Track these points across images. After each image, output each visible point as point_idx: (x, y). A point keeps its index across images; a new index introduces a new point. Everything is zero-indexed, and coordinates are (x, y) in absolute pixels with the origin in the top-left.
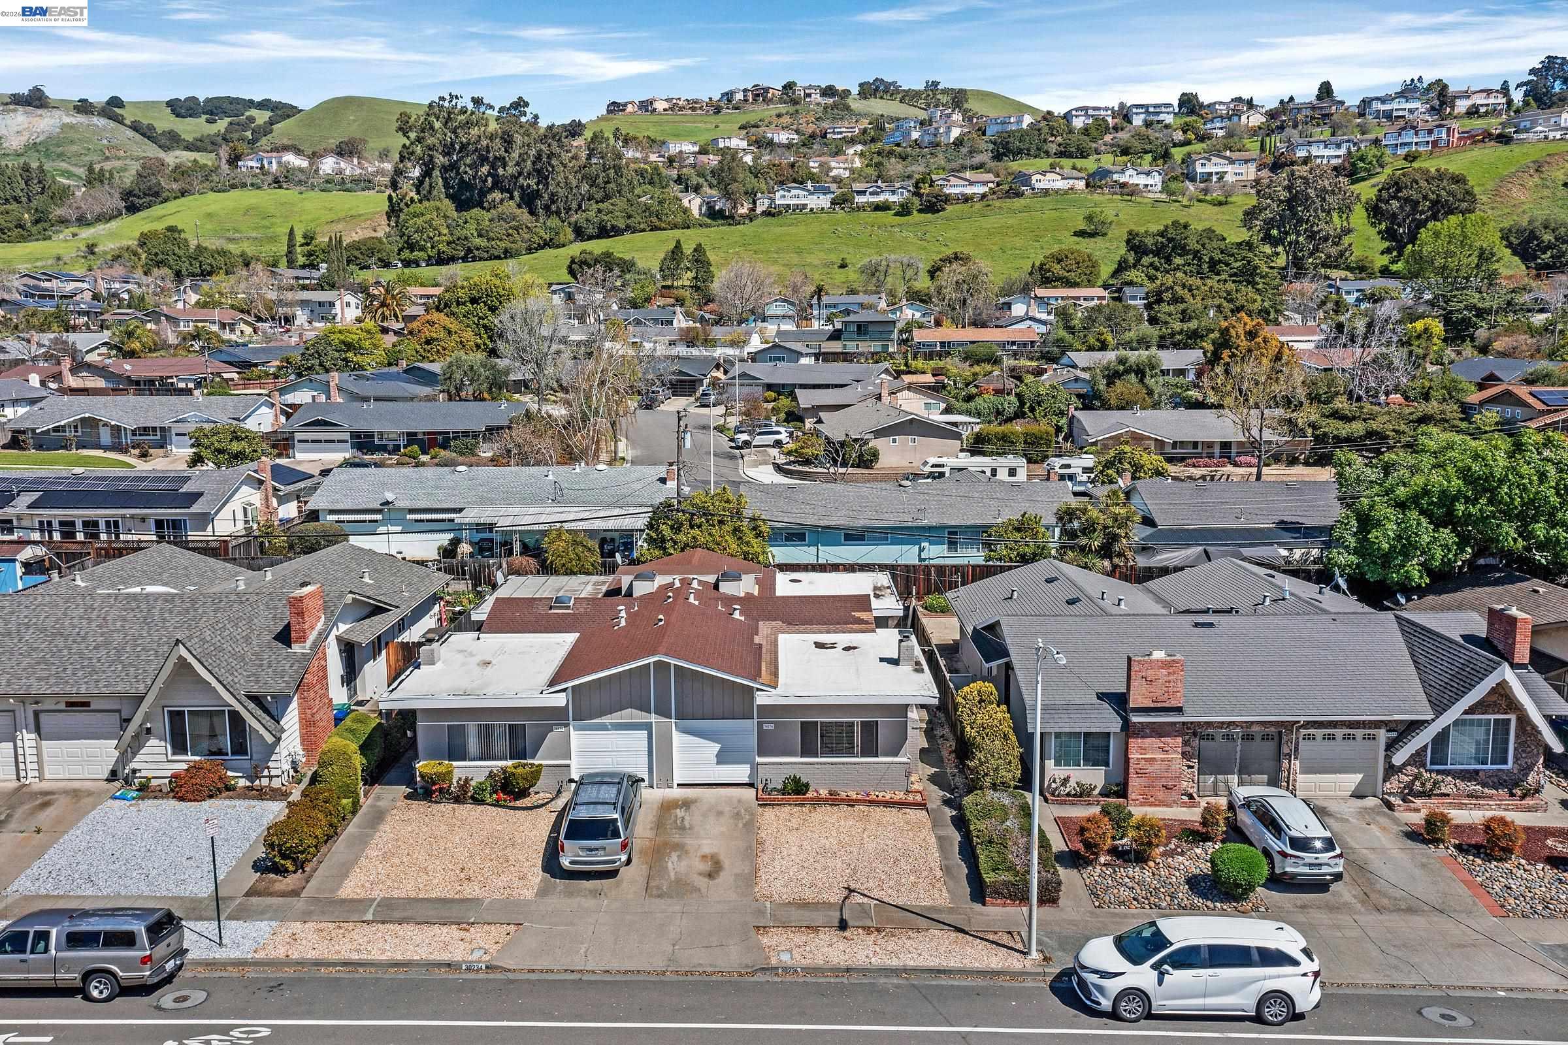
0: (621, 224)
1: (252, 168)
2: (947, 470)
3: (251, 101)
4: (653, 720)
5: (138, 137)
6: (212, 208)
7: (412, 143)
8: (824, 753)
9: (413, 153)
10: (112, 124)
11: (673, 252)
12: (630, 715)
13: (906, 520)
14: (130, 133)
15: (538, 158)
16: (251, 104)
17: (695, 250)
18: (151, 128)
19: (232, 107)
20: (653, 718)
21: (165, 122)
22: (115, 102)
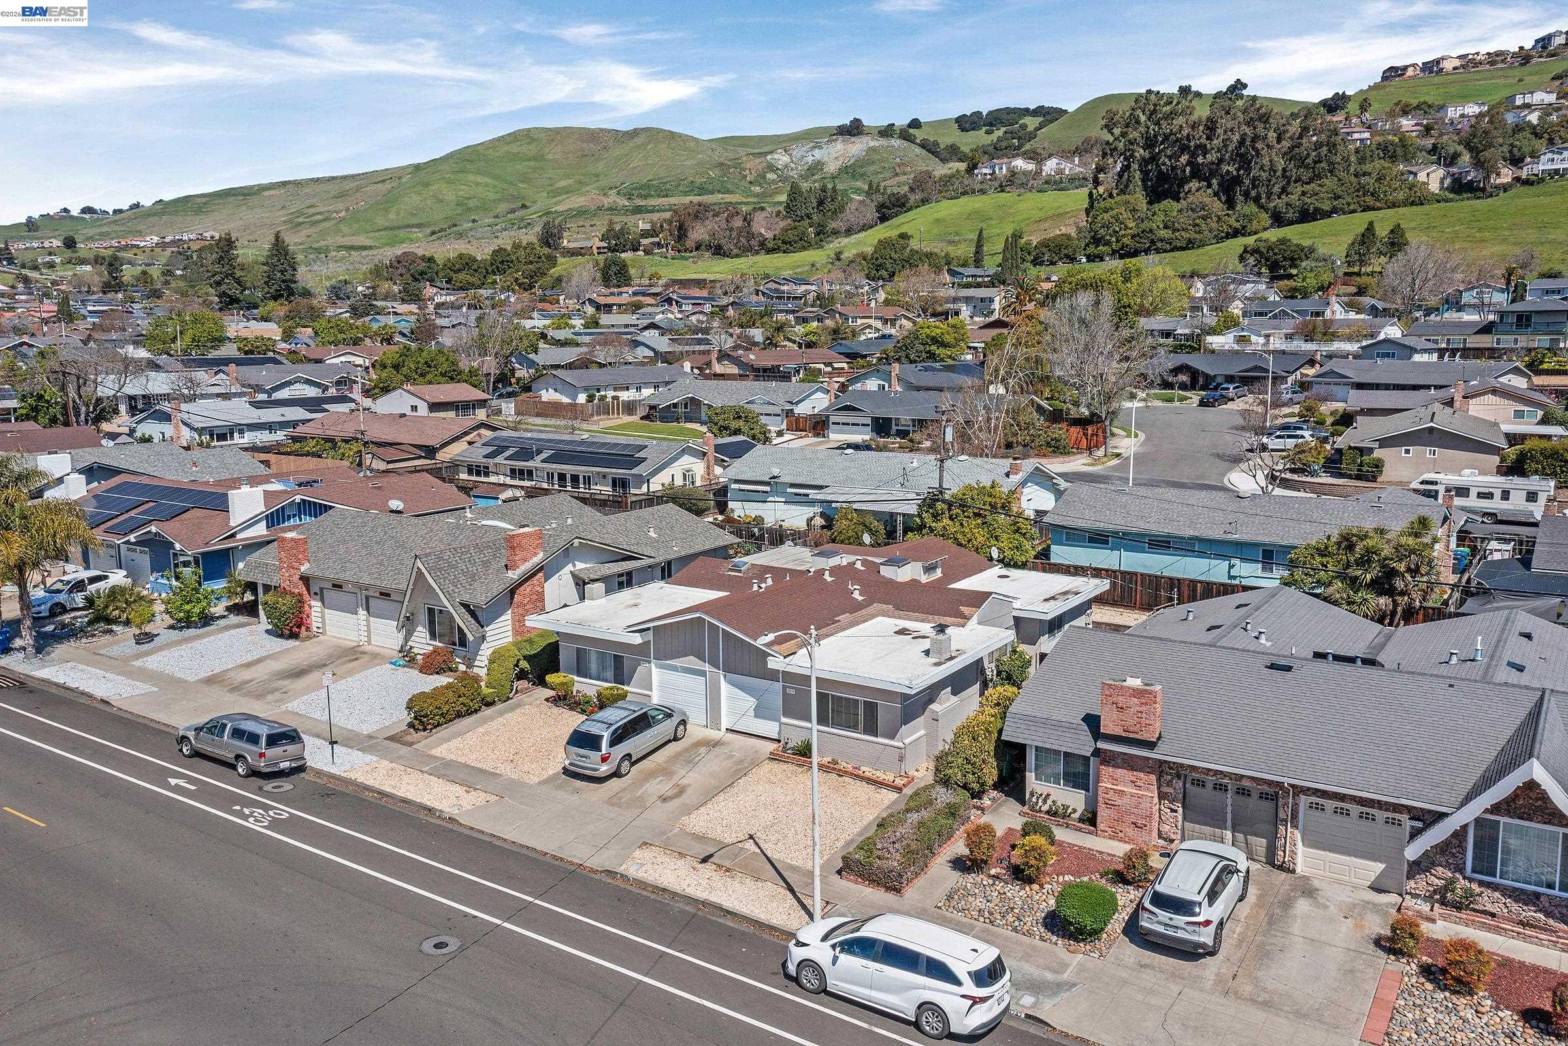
0: (1326, 206)
1: (985, 174)
2: (1441, 489)
3: (1027, 110)
4: (707, 669)
5: (924, 152)
6: (938, 216)
7: (1116, 139)
8: (834, 725)
9: (1115, 149)
10: (906, 144)
11: (1363, 235)
12: (691, 661)
13: (1217, 534)
14: (918, 150)
15: (1242, 142)
16: (1026, 112)
17: (1392, 231)
18: (936, 144)
19: (1009, 117)
20: (707, 667)
21: (953, 137)
22: (915, 124)
